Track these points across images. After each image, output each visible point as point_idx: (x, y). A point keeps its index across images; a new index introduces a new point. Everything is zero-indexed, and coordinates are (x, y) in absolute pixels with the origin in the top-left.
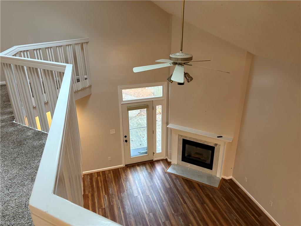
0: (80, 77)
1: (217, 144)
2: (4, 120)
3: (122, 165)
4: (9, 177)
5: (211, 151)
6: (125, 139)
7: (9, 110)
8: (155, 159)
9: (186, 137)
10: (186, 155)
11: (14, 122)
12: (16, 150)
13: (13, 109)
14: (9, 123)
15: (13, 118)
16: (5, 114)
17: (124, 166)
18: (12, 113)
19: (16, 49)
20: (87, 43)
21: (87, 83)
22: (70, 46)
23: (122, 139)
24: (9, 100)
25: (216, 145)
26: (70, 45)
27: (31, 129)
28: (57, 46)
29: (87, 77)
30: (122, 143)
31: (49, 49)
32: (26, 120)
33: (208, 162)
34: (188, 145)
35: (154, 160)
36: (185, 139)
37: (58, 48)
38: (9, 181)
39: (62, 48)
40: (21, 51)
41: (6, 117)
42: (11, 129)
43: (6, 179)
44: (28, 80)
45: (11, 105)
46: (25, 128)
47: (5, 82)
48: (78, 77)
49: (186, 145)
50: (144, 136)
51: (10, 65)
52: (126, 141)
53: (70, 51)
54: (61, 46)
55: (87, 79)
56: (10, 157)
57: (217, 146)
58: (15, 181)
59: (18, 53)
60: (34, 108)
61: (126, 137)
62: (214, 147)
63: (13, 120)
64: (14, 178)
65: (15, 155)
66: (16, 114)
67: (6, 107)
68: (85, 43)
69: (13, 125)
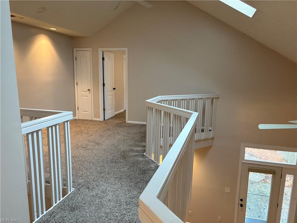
0: (205, 128)
2: (138, 151)
4: (130, 196)
7: (143, 144)
11: (144, 154)
12: (140, 176)
13: (146, 144)
14: (141, 153)
15: (144, 151)
16: (140, 147)
18: (144, 146)
19: (159, 98)
20: (218, 98)
21: (211, 135)
22: (202, 100)
24: (145, 137)
26: (202, 98)
27: (154, 162)
28: (191, 99)
29: (211, 129)
31: (184, 101)
32: (153, 155)
37: (191, 100)
38: (129, 199)
39: (194, 100)
40: (163, 100)
41: (140, 149)
42: (141, 159)
43: (127, 196)
44: (162, 124)
45: (145, 140)
46: (151, 161)
47: (146, 123)
48: (203, 127)
50: (265, 208)
51: (152, 108)
52: (242, 205)
53: (200, 104)
54: (194, 99)
55: (211, 131)
56: (135, 180)
58: (133, 200)
59: (160, 101)
60: (161, 147)
61: (242, 200)
63: (144, 153)
64: (133, 198)
65: (139, 180)
66: (147, 149)
67: (142, 141)
68: (216, 98)
69: (143, 156)
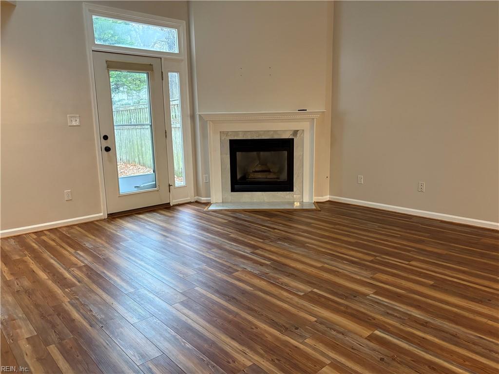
1: (298, 131)
3: (102, 215)
5: (286, 153)
6: (105, 144)
8: (174, 201)
9: (237, 133)
10: (239, 177)
17: (106, 217)
23: (98, 144)
25: (295, 132)
30: (98, 153)
33: (284, 176)
34: (240, 153)
35: (172, 205)
36: (236, 138)
49: (238, 153)
52: (108, 149)
57: (298, 135)
61: (106, 138)
62: (293, 140)
